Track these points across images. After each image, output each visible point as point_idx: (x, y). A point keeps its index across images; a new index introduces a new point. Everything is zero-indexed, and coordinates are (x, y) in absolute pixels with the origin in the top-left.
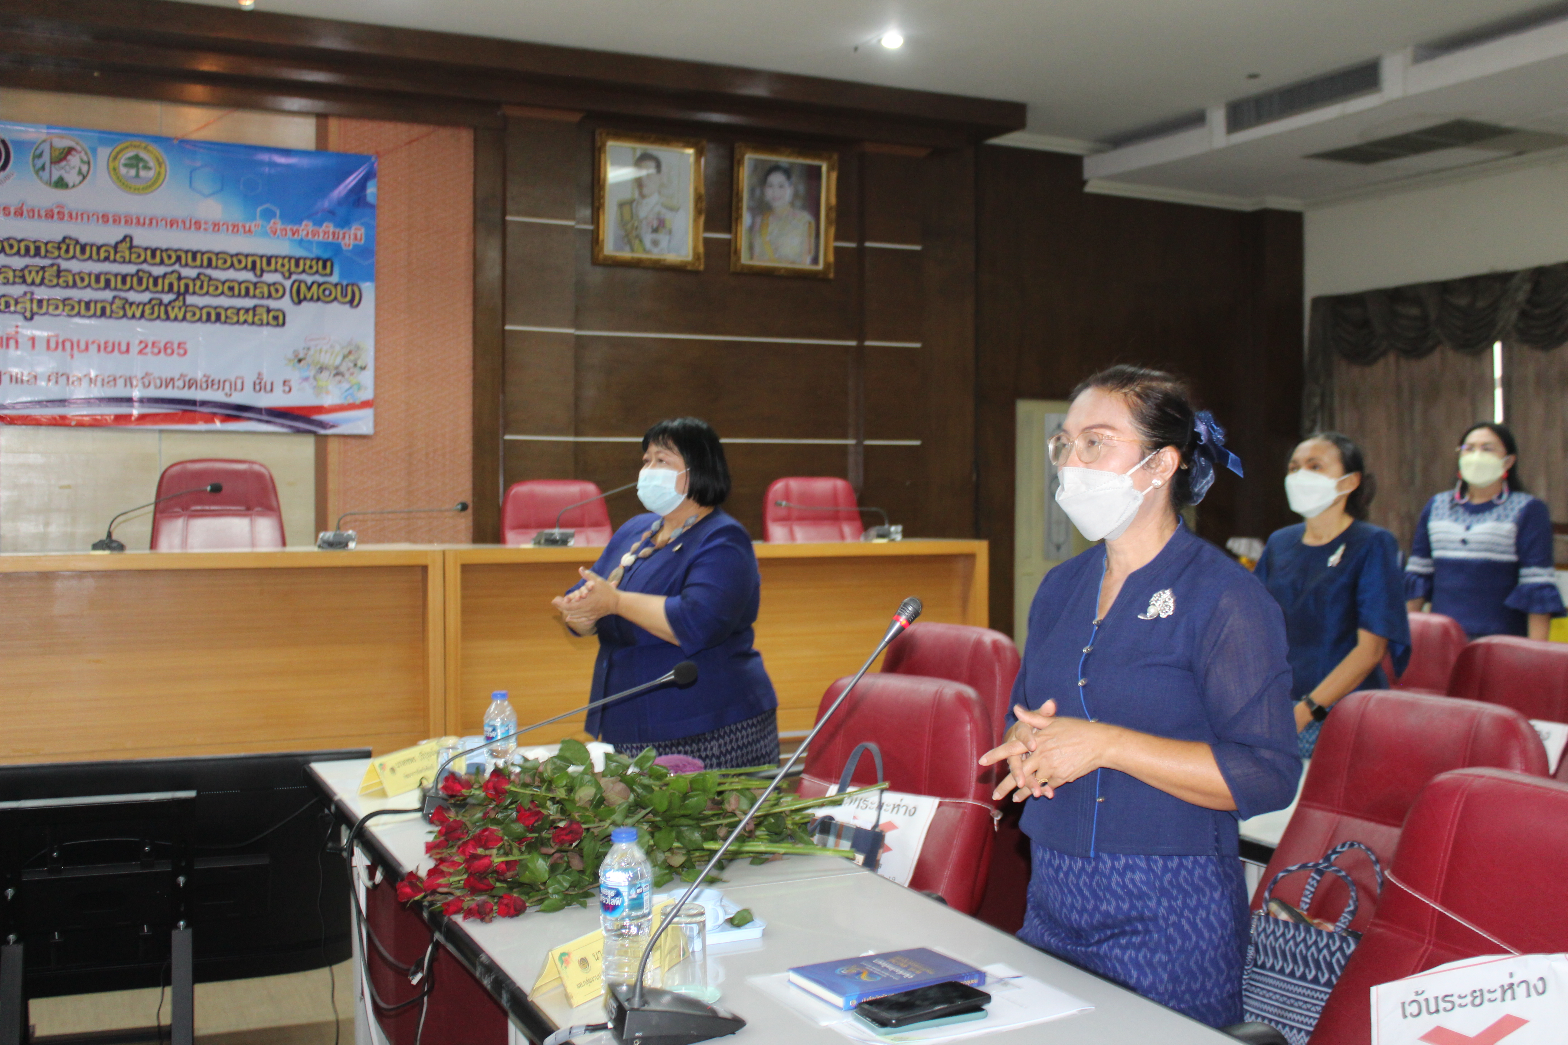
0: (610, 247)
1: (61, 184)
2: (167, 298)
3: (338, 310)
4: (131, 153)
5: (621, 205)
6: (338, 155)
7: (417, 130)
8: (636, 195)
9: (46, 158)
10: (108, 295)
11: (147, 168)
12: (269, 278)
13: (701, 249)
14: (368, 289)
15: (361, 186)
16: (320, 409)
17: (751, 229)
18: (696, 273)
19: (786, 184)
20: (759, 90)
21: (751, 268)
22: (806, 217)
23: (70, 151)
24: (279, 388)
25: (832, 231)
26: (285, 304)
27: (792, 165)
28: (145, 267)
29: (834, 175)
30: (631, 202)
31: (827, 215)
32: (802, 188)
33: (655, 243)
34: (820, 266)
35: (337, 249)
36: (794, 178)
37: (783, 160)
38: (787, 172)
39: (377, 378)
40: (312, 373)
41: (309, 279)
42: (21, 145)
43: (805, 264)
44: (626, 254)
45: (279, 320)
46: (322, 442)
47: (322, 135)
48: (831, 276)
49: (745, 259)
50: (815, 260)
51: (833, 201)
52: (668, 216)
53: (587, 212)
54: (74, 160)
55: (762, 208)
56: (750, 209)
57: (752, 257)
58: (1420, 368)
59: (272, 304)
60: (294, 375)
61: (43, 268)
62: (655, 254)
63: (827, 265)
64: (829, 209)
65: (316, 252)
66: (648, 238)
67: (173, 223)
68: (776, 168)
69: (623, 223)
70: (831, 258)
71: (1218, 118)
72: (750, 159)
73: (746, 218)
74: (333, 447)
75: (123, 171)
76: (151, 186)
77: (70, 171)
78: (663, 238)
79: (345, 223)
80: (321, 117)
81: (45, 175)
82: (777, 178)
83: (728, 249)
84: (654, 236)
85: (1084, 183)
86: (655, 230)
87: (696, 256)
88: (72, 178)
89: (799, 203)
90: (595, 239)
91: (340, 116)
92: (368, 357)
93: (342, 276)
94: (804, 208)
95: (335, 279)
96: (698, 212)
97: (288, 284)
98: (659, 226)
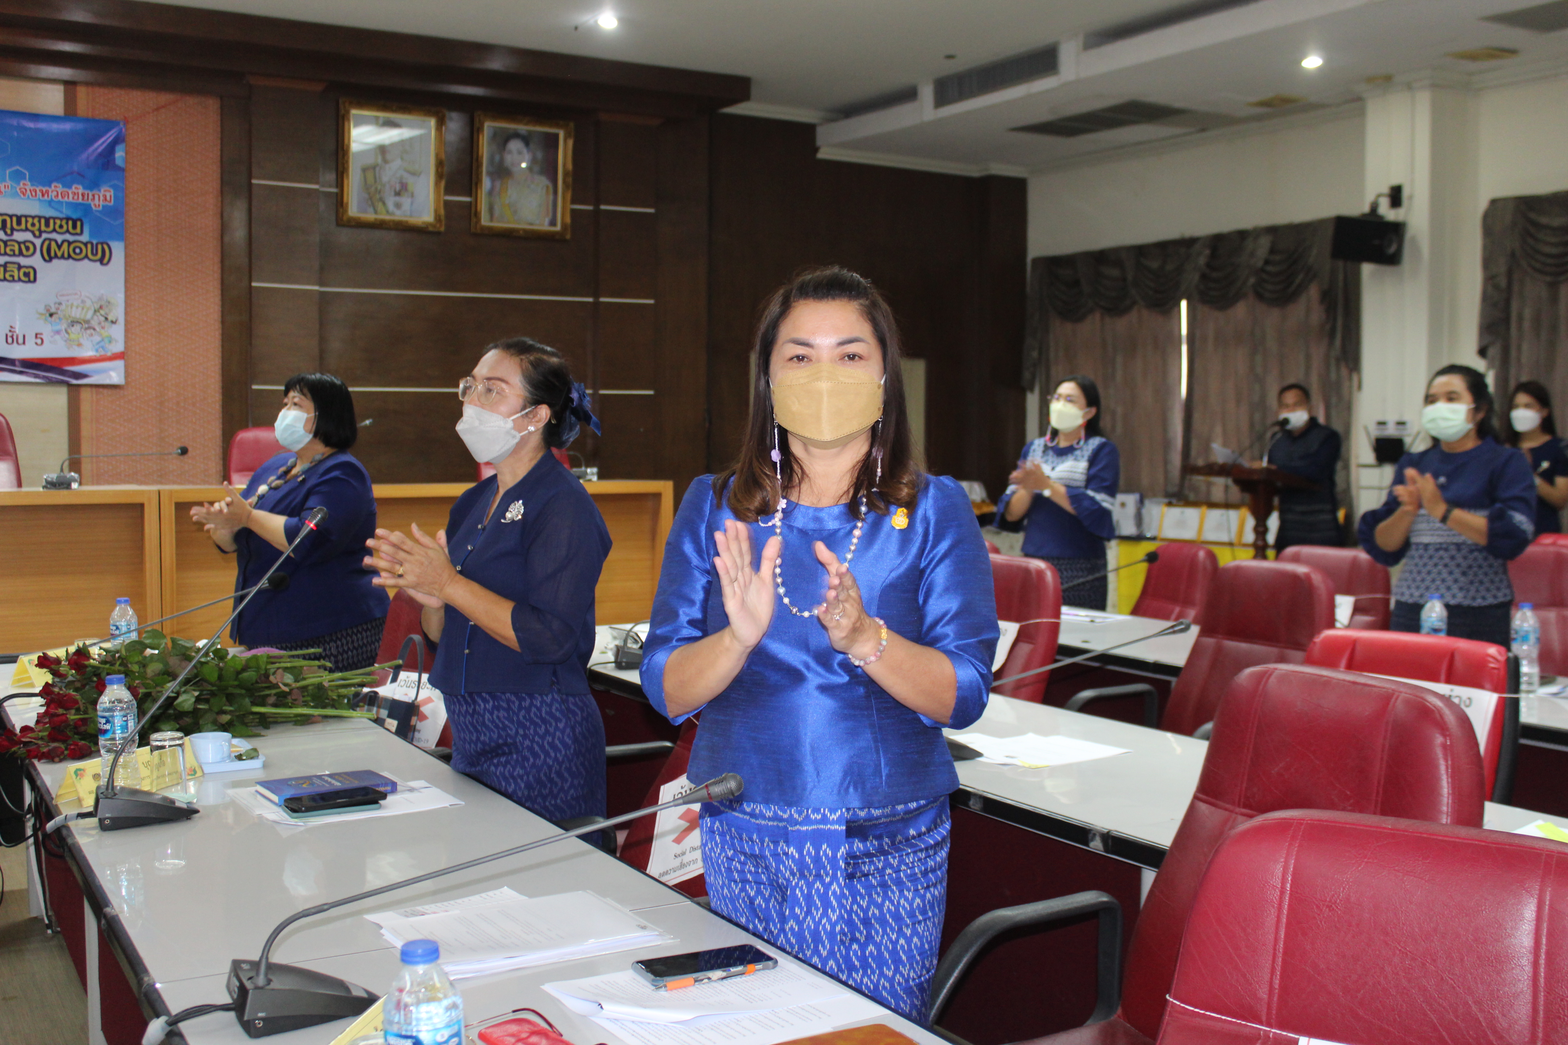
0: (353, 210)
3: (88, 268)
5: (364, 170)
6: (87, 120)
7: (164, 98)
8: (380, 160)
12: (19, 236)
13: (442, 212)
14: (118, 248)
15: (110, 150)
16: (73, 361)
17: (491, 193)
18: (438, 233)
19: (525, 150)
20: (496, 64)
21: (490, 229)
22: (543, 181)
24: (31, 340)
25: (569, 196)
26: (36, 261)
27: (530, 133)
29: (570, 143)
30: (374, 167)
31: (564, 181)
32: (540, 155)
33: (398, 206)
34: (558, 228)
35: (87, 209)
36: (532, 146)
37: (523, 128)
38: (526, 140)
39: (127, 331)
40: (63, 326)
41: (60, 238)
43: (543, 225)
44: (370, 216)
45: (30, 276)
46: (74, 391)
47: (70, 101)
48: (568, 237)
49: (485, 221)
50: (553, 223)
51: (570, 166)
52: (410, 180)
53: (331, 177)
55: (502, 172)
56: (490, 174)
57: (491, 219)
58: (1121, 325)
59: (23, 261)
60: (46, 330)
62: (398, 215)
63: (564, 226)
64: (566, 174)
65: (66, 212)
66: (391, 202)
68: (514, 135)
69: (366, 186)
70: (568, 220)
71: (927, 93)
72: (489, 126)
73: (486, 183)
74: (86, 396)
78: (406, 201)
79: (94, 185)
80: (69, 85)
82: (515, 145)
83: (471, 211)
84: (397, 199)
85: (816, 150)
86: (398, 194)
87: (438, 218)
89: (536, 168)
90: (339, 202)
91: (87, 84)
92: (118, 312)
93: (92, 234)
94: (542, 172)
95: (85, 238)
96: (439, 176)
97: (38, 242)
98: (402, 190)
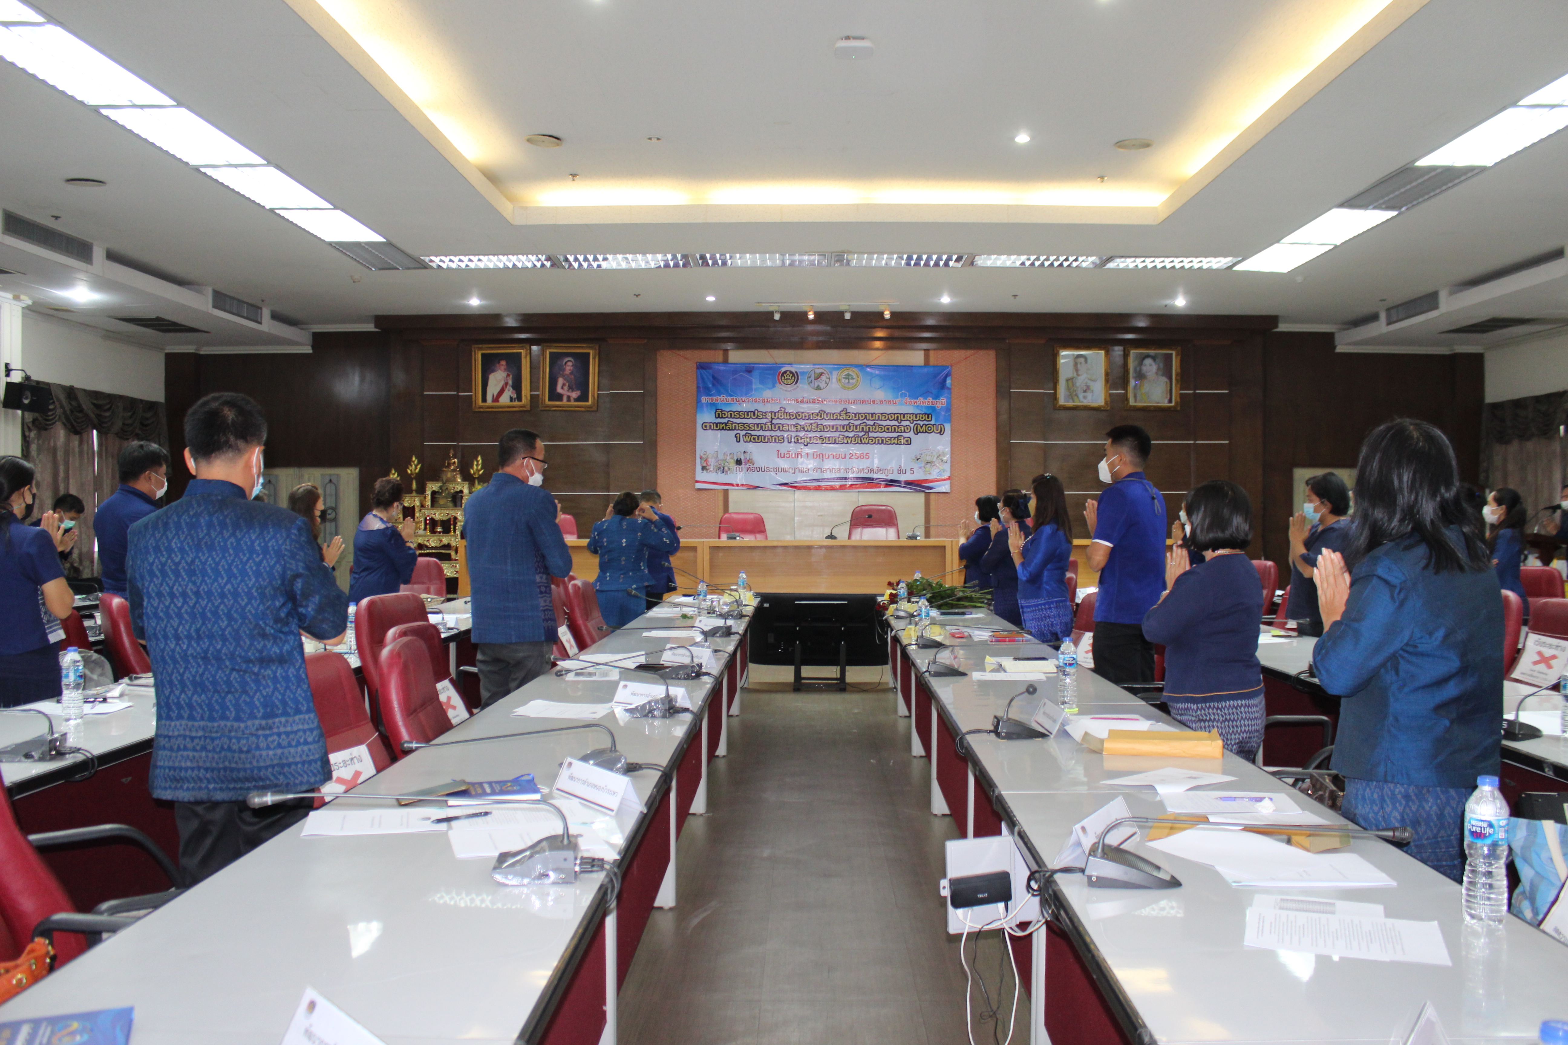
0: (1062, 401)
1: (818, 388)
2: (861, 434)
3: (933, 437)
4: (846, 373)
5: (1067, 380)
6: (934, 366)
7: (969, 352)
8: (1075, 375)
9: (813, 378)
10: (837, 434)
11: (853, 379)
12: (904, 423)
13: (1108, 399)
14: (948, 427)
15: (945, 380)
16: (926, 481)
17: (1135, 387)
19: (1153, 363)
21: (1134, 407)
22: (1164, 379)
23: (822, 374)
24: (909, 472)
25: (1179, 386)
26: (911, 434)
27: (1156, 354)
28: (852, 421)
29: (1179, 357)
30: (1072, 379)
31: (1176, 379)
32: (1161, 365)
33: (1085, 397)
34: (1173, 404)
35: (933, 409)
36: (1157, 360)
37: (1152, 352)
38: (1154, 358)
39: (951, 466)
40: (923, 465)
41: (922, 423)
42: (803, 373)
43: (1165, 404)
44: (1070, 404)
45: (909, 442)
46: (927, 495)
47: (927, 357)
48: (1179, 408)
49: (1132, 403)
50: (1170, 401)
51: (1179, 371)
52: (1091, 384)
53: (1051, 385)
54: (824, 377)
55: (1141, 376)
56: (1134, 378)
57: (1136, 401)
59: (905, 435)
60: (915, 466)
61: (811, 424)
62: (1085, 403)
63: (1176, 403)
64: (1177, 375)
65: (924, 411)
66: (1081, 395)
67: (863, 402)
68: (1148, 356)
69: (1068, 388)
70: (1179, 400)
71: (1383, 316)
72: (1133, 352)
73: (1132, 383)
74: (933, 498)
75: (843, 380)
76: (854, 387)
77: (822, 383)
78: (1089, 395)
79: (937, 397)
80: (927, 351)
81: (812, 385)
82: (1148, 361)
83: (1125, 397)
84: (1085, 394)
85: (1335, 347)
86: (1085, 391)
87: (1106, 403)
88: (823, 385)
89: (1160, 373)
90: (1054, 397)
91: (934, 349)
92: (947, 457)
93: (936, 420)
94: (1163, 375)
95: (932, 422)
96: (1107, 381)
97: (912, 425)
98: (1087, 389)
